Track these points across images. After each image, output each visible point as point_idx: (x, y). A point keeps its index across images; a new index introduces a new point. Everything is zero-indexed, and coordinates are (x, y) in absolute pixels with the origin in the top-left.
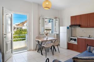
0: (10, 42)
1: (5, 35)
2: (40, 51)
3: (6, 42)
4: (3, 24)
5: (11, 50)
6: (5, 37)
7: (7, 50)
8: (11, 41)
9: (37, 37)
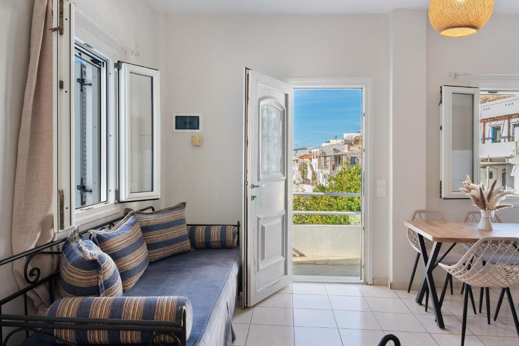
0: (279, 220)
1: (253, 186)
2: (431, 303)
3: (259, 219)
4: (247, 142)
5: (283, 259)
6: (253, 198)
7: (263, 258)
8: (285, 218)
9: (419, 212)
